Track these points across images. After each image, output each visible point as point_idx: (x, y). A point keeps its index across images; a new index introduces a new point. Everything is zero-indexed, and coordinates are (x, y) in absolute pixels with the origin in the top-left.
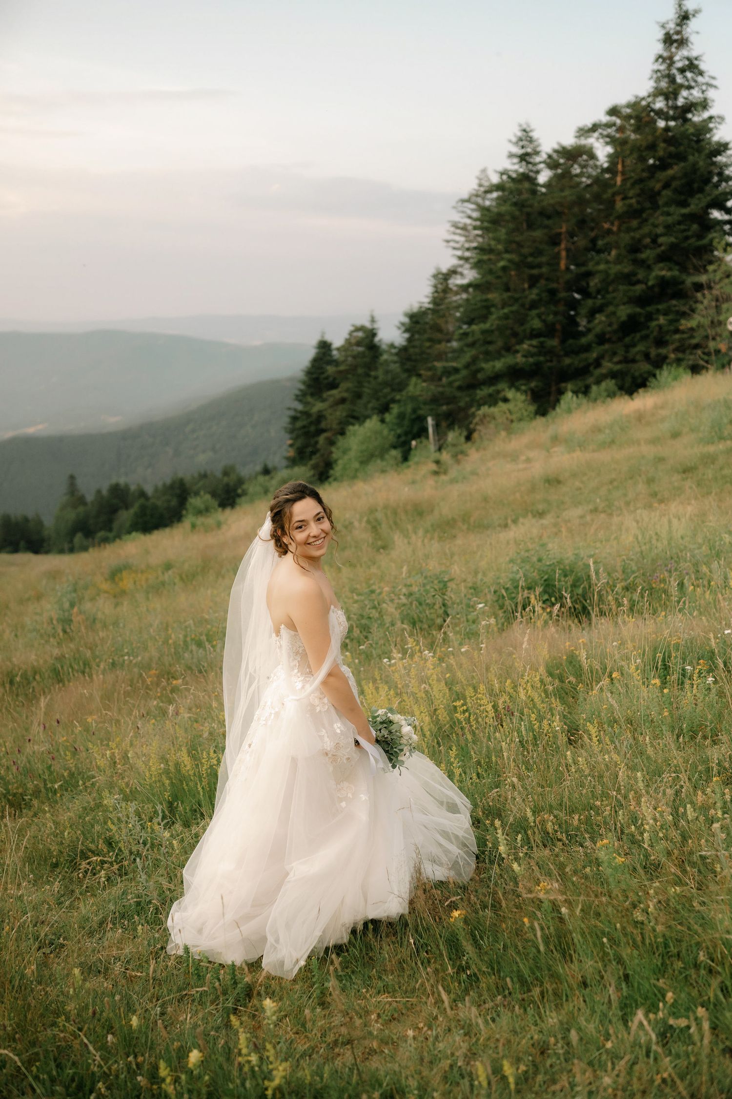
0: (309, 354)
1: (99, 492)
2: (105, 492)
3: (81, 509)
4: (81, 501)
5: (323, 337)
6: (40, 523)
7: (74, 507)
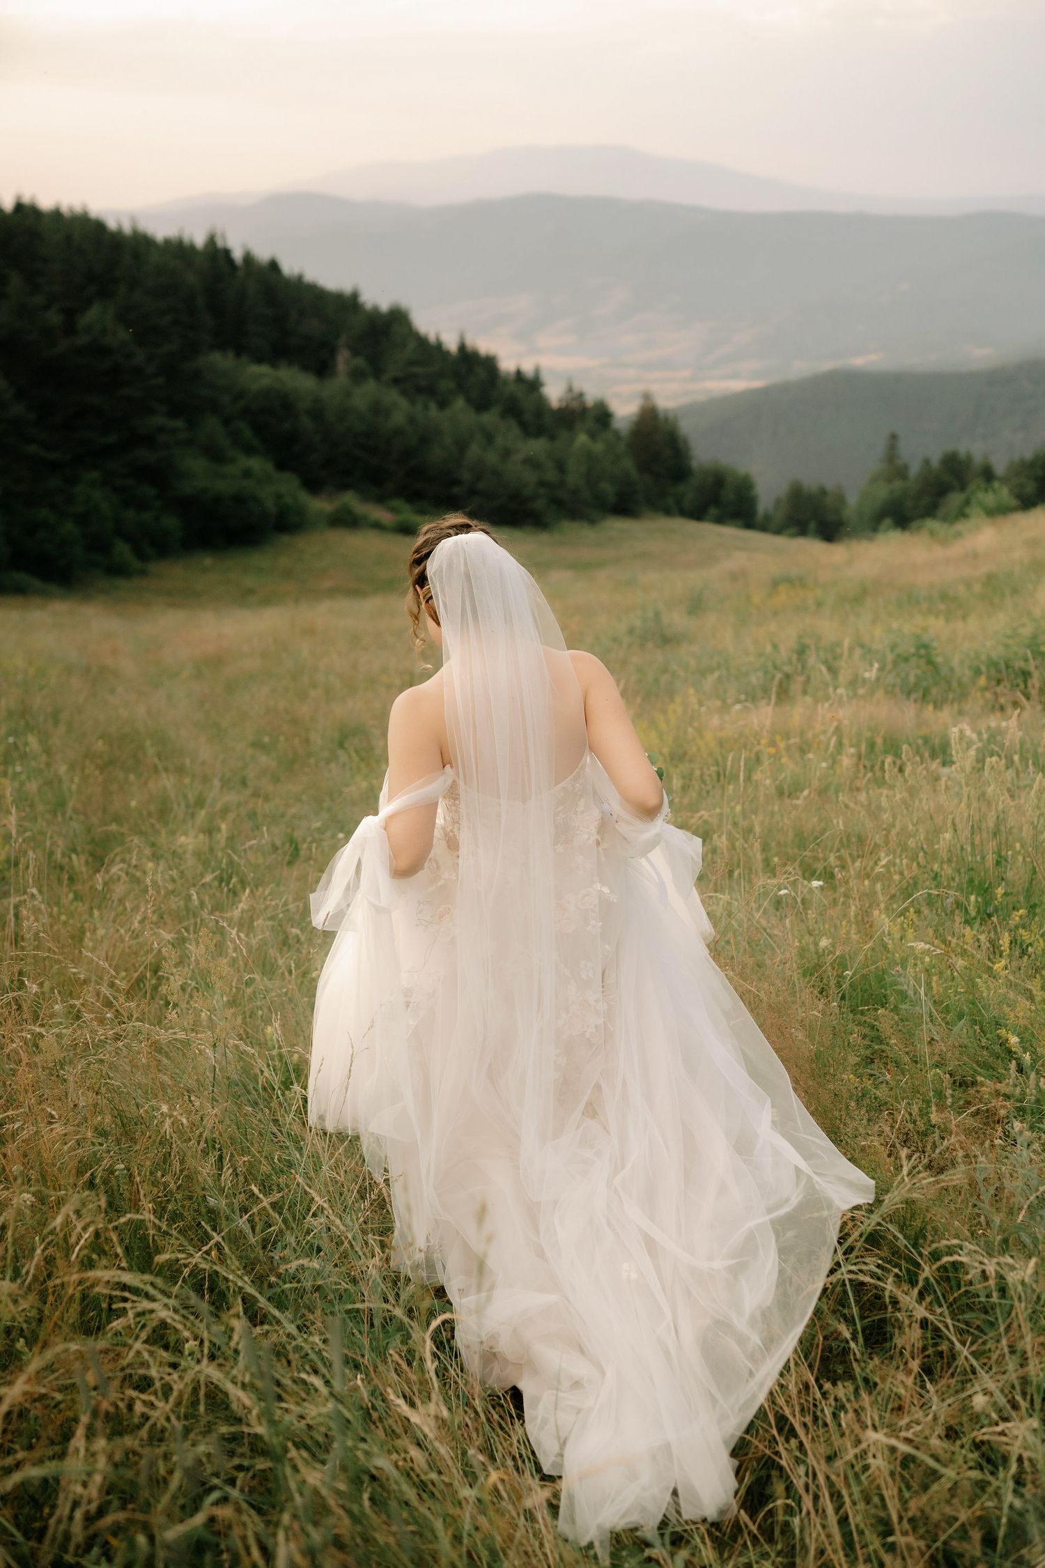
1: (927, 462)
3: (898, 485)
4: (900, 472)
6: (841, 499)
7: (889, 480)
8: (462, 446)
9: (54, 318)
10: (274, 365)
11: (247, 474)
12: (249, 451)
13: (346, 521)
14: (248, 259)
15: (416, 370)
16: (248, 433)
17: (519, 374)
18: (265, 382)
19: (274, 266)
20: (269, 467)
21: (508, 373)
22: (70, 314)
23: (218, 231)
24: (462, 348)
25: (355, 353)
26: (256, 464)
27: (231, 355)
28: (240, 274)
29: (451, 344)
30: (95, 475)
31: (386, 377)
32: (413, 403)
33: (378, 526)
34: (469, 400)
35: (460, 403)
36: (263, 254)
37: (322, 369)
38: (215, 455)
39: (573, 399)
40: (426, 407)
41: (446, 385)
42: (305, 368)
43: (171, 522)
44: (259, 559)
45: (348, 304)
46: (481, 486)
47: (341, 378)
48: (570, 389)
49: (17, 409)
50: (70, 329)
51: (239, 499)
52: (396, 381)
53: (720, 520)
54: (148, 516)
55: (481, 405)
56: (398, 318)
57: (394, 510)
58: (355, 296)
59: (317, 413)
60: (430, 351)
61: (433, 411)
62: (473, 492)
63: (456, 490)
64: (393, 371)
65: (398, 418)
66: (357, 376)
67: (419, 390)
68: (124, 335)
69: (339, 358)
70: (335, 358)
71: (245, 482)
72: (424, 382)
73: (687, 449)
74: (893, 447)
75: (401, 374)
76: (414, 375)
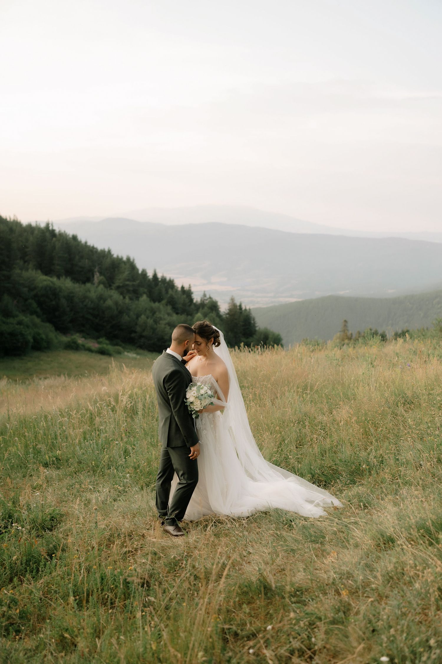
8: (138, 316)
12: (31, 313)
13: (74, 347)
14: (63, 234)
15: (127, 283)
16: (35, 305)
17: (183, 287)
19: (75, 238)
20: (39, 320)
21: (177, 288)
23: (50, 222)
24: (155, 276)
25: (102, 275)
26: (31, 319)
29: (150, 273)
31: (114, 286)
33: (90, 350)
34: (150, 297)
36: (70, 232)
37: (87, 281)
38: (5, 314)
40: (130, 299)
45: (106, 255)
46: (145, 333)
51: (12, 334)
52: (118, 288)
55: (156, 300)
56: (129, 262)
57: (99, 343)
58: (109, 251)
62: (141, 337)
63: (133, 335)
64: (118, 283)
65: (109, 302)
67: (128, 291)
69: (95, 277)
70: (93, 277)
71: (17, 326)
72: (131, 289)
73: (254, 323)
74: (345, 326)
75: (121, 285)
76: (127, 285)
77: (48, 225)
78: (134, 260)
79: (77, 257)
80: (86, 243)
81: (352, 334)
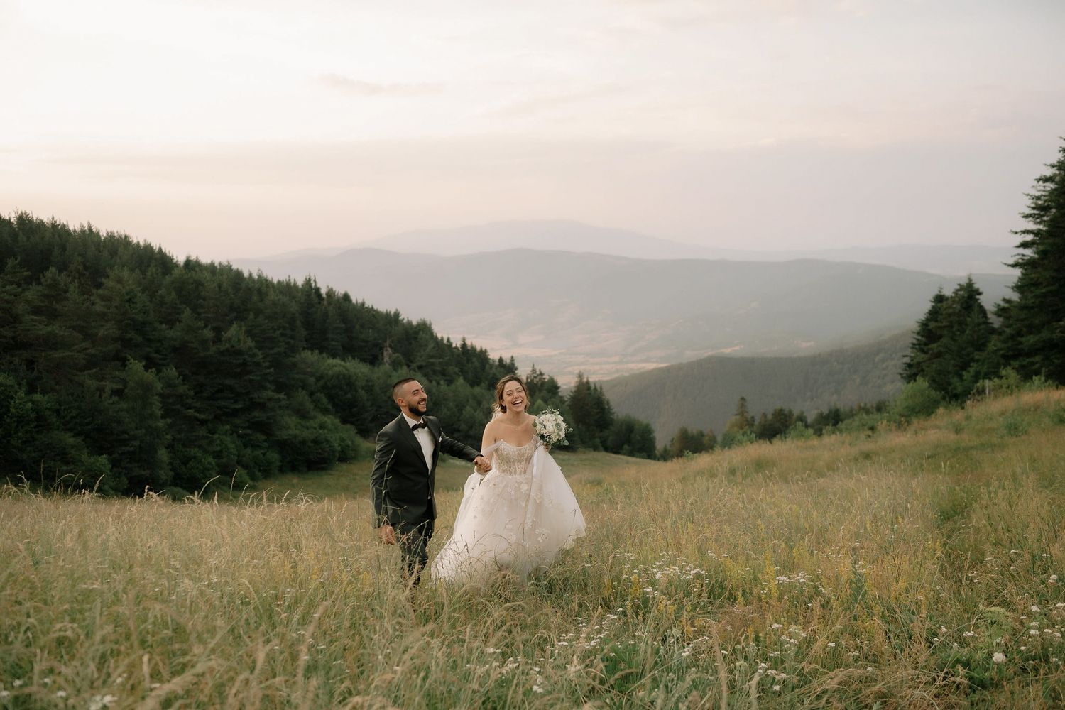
0: (927, 306)
1: (765, 415)
2: (770, 417)
4: (749, 421)
5: (940, 292)
7: (741, 427)
8: (461, 407)
9: (208, 333)
10: (343, 360)
11: (322, 426)
12: (325, 411)
14: (330, 293)
15: (433, 361)
16: (325, 401)
17: (501, 360)
18: (336, 369)
19: (346, 297)
20: (337, 421)
21: (494, 361)
22: (218, 330)
23: (312, 278)
24: (464, 345)
25: (395, 351)
26: (329, 420)
27: (317, 351)
28: (325, 303)
29: (457, 343)
30: (228, 427)
31: (414, 365)
32: (431, 381)
34: (465, 379)
35: (461, 380)
36: (340, 290)
37: (374, 360)
38: (302, 414)
39: (535, 377)
40: (438, 383)
41: (453, 369)
42: (363, 360)
43: (274, 457)
44: (327, 479)
45: (393, 320)
46: (472, 433)
47: (387, 367)
48: (534, 371)
49: (182, 389)
50: (217, 340)
51: (316, 442)
52: (420, 367)
53: (631, 454)
54: (258, 452)
55: (475, 382)
56: (424, 328)
58: (397, 315)
59: (369, 388)
60: (443, 348)
61: (443, 386)
64: (419, 361)
66: (396, 365)
67: (434, 372)
68: (250, 343)
69: (385, 353)
70: (382, 354)
71: (321, 431)
72: (438, 368)
73: (609, 408)
74: (743, 406)
75: (424, 364)
76: (432, 364)
77: (308, 282)
78: (430, 325)
79: (357, 327)
80: (363, 304)
81: (753, 417)
